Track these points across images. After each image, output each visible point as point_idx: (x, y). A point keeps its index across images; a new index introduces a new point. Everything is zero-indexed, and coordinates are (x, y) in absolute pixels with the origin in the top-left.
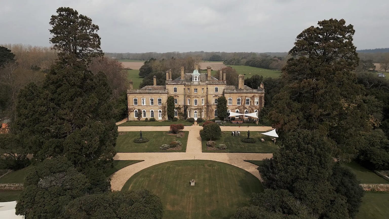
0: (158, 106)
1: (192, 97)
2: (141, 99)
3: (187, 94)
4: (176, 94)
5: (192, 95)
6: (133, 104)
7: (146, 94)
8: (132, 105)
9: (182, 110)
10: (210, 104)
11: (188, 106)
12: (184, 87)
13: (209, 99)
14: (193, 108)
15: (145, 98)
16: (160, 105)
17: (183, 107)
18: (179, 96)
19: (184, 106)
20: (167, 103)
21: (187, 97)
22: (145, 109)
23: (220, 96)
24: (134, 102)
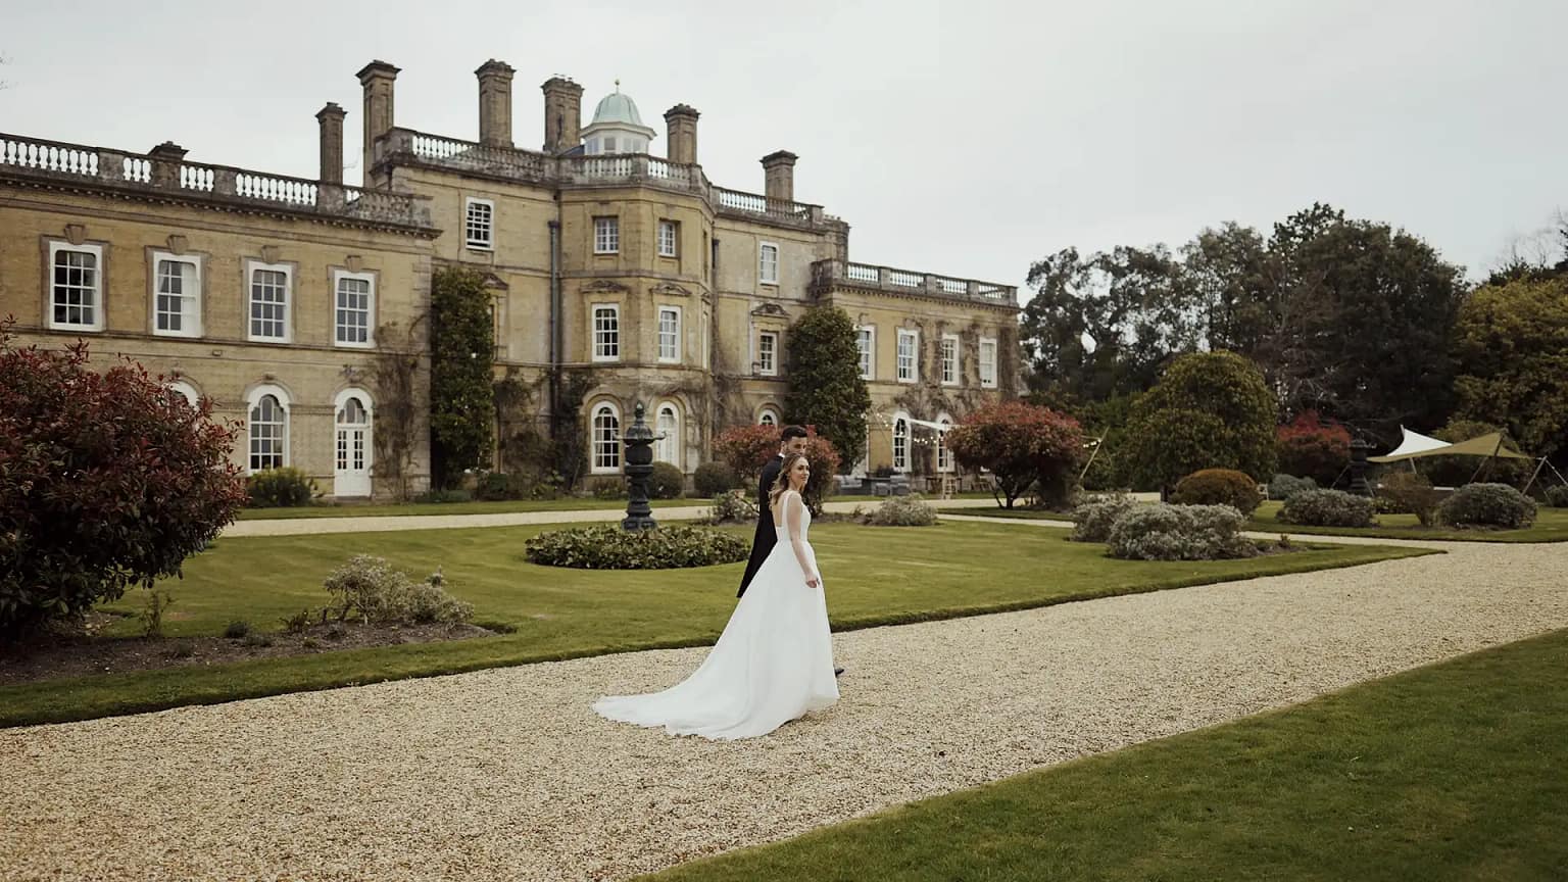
0: (340, 350)
1: (644, 290)
2: (147, 263)
3: (588, 266)
4: (480, 260)
5: (645, 265)
6: (43, 312)
7: (210, 218)
8: (25, 319)
9: (538, 407)
10: (735, 374)
11: (590, 369)
12: (551, 212)
13: (728, 330)
14: (653, 382)
15: (196, 260)
16: (357, 345)
17: (537, 385)
18: (512, 282)
19: (553, 375)
20: (422, 328)
21: (582, 293)
22: (190, 371)
23: (796, 314)
24: (53, 284)
